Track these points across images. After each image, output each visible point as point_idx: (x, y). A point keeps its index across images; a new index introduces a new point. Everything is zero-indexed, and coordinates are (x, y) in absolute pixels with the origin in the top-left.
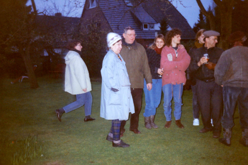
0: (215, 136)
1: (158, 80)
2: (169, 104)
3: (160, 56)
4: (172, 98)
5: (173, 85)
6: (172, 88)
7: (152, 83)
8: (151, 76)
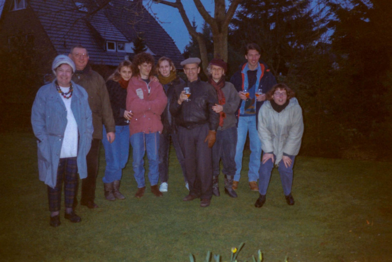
0: (203, 205)
1: (125, 126)
2: (141, 162)
3: (126, 92)
4: (144, 153)
5: (145, 134)
6: (144, 138)
7: (114, 132)
8: (114, 121)
